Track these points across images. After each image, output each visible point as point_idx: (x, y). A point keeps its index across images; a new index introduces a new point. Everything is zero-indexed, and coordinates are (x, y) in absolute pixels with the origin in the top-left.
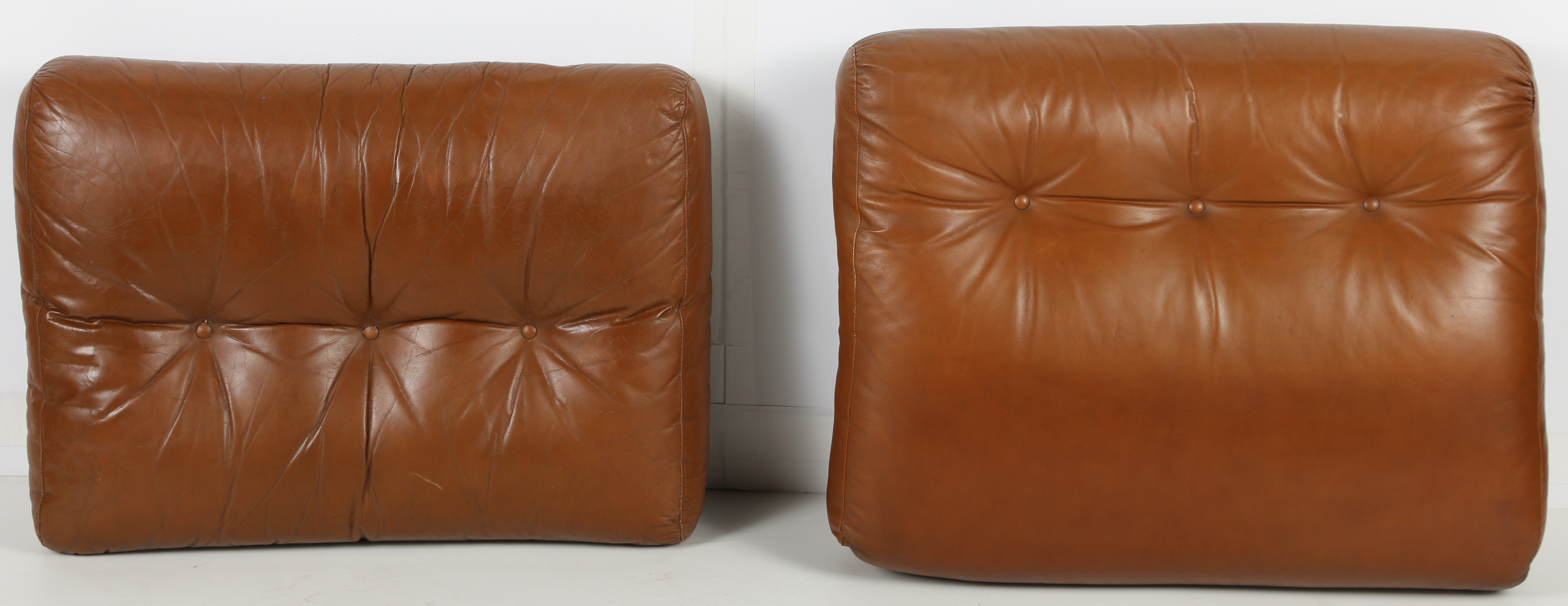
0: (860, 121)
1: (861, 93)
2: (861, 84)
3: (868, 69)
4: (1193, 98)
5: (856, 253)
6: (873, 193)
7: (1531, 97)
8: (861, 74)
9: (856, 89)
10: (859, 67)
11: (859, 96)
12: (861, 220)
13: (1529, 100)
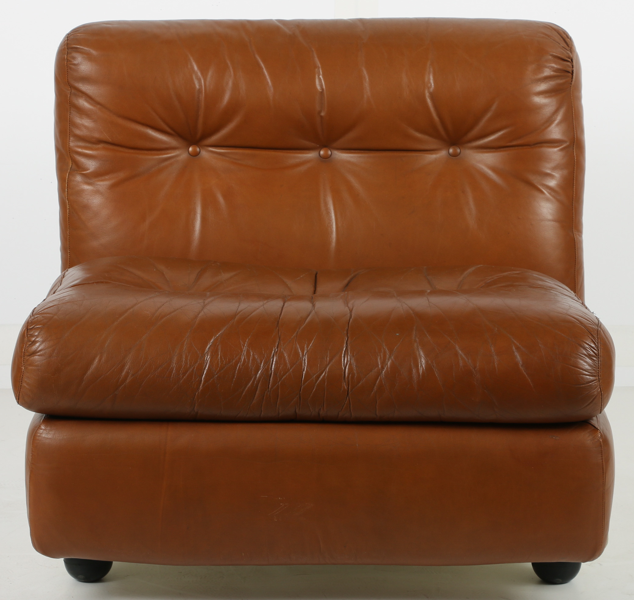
0: (71, 89)
1: (70, 68)
2: (70, 61)
3: (76, 50)
4: (320, 73)
5: (68, 189)
6: (81, 144)
7: (570, 70)
8: (71, 53)
9: (67, 65)
10: (70, 48)
11: (69, 70)
12: (72, 164)
13: (569, 72)
